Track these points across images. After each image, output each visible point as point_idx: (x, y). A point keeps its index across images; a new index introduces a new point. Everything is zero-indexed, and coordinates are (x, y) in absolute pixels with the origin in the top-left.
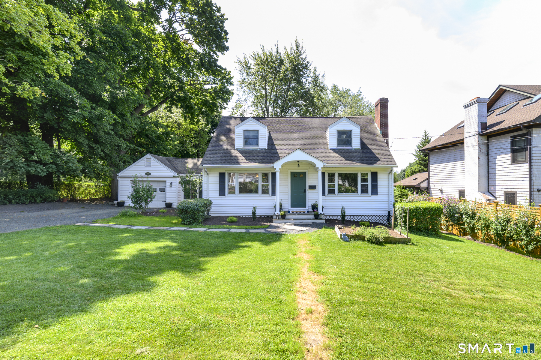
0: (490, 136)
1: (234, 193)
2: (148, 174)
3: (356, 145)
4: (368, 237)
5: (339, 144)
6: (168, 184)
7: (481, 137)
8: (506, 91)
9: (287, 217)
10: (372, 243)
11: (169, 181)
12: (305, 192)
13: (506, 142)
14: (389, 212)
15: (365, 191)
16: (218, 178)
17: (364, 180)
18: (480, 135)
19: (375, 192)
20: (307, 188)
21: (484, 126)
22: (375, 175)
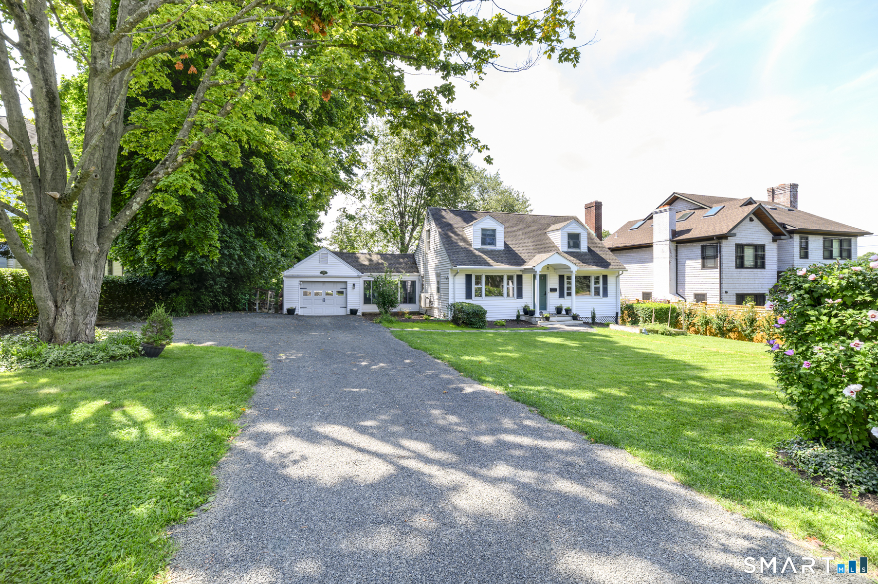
0: (679, 242)
1: (481, 296)
2: (324, 273)
3: (584, 248)
4: (662, 331)
5: (569, 247)
6: (350, 286)
7: (672, 243)
8: (678, 198)
9: (551, 319)
10: (666, 335)
11: (350, 282)
12: (545, 294)
13: (697, 249)
14: (617, 313)
15: (597, 293)
16: (464, 280)
17: (597, 282)
18: (671, 241)
19: (605, 294)
20: (548, 290)
21: (674, 233)
22: (605, 277)
